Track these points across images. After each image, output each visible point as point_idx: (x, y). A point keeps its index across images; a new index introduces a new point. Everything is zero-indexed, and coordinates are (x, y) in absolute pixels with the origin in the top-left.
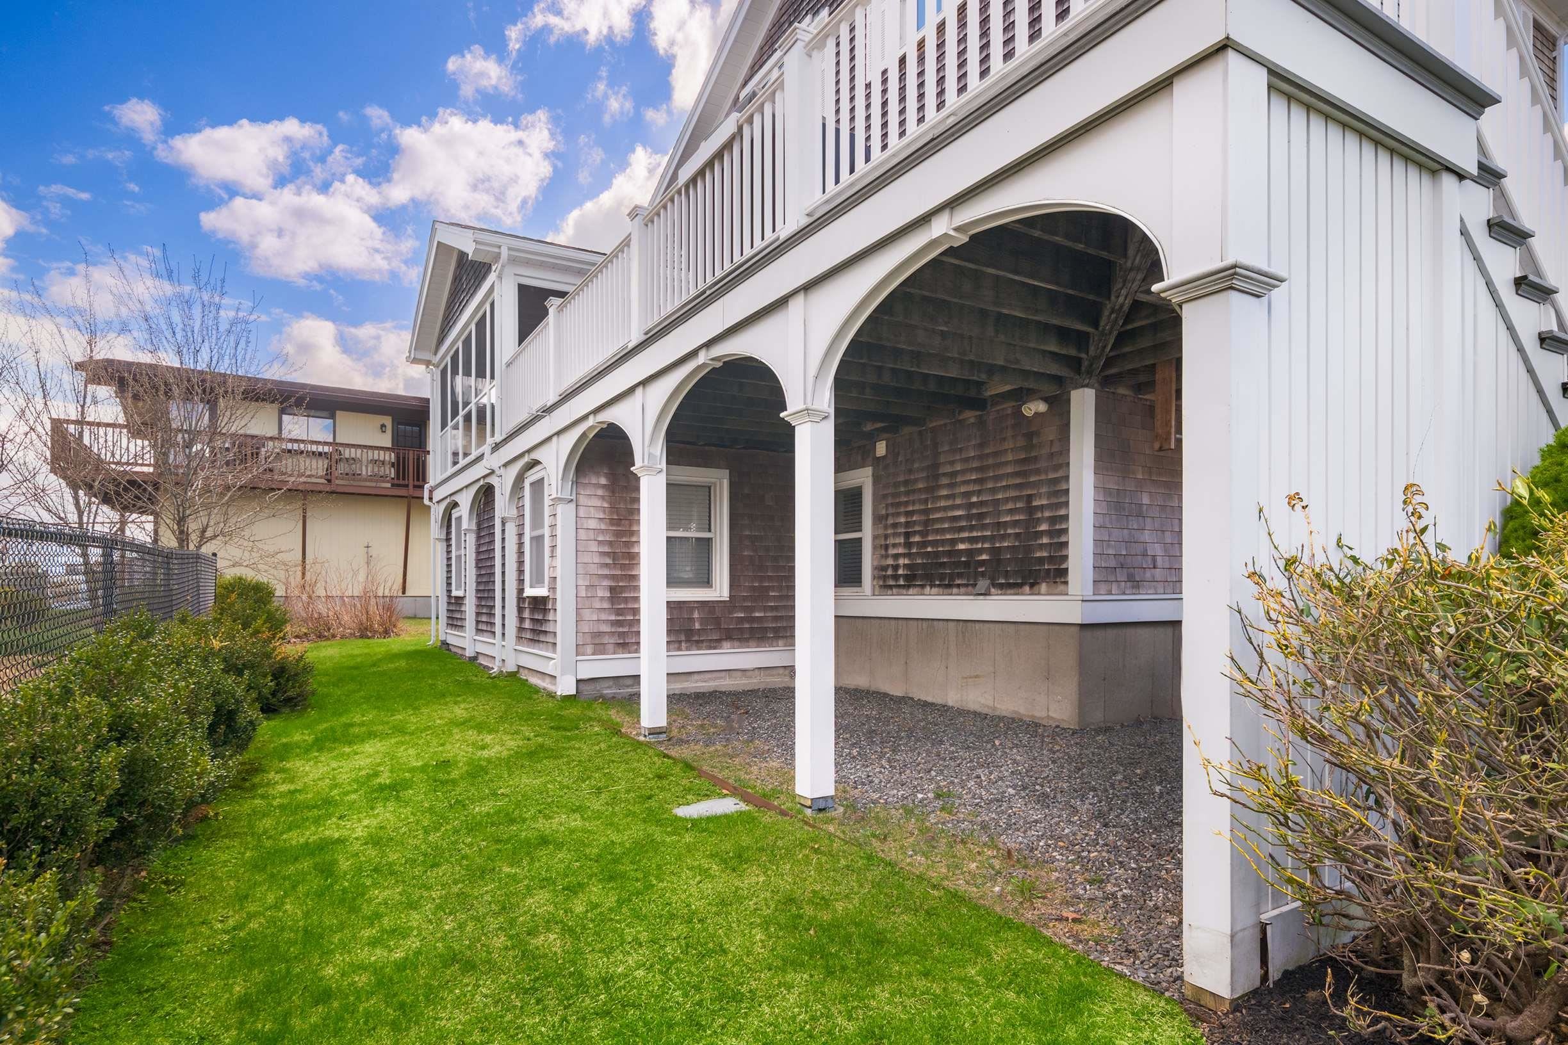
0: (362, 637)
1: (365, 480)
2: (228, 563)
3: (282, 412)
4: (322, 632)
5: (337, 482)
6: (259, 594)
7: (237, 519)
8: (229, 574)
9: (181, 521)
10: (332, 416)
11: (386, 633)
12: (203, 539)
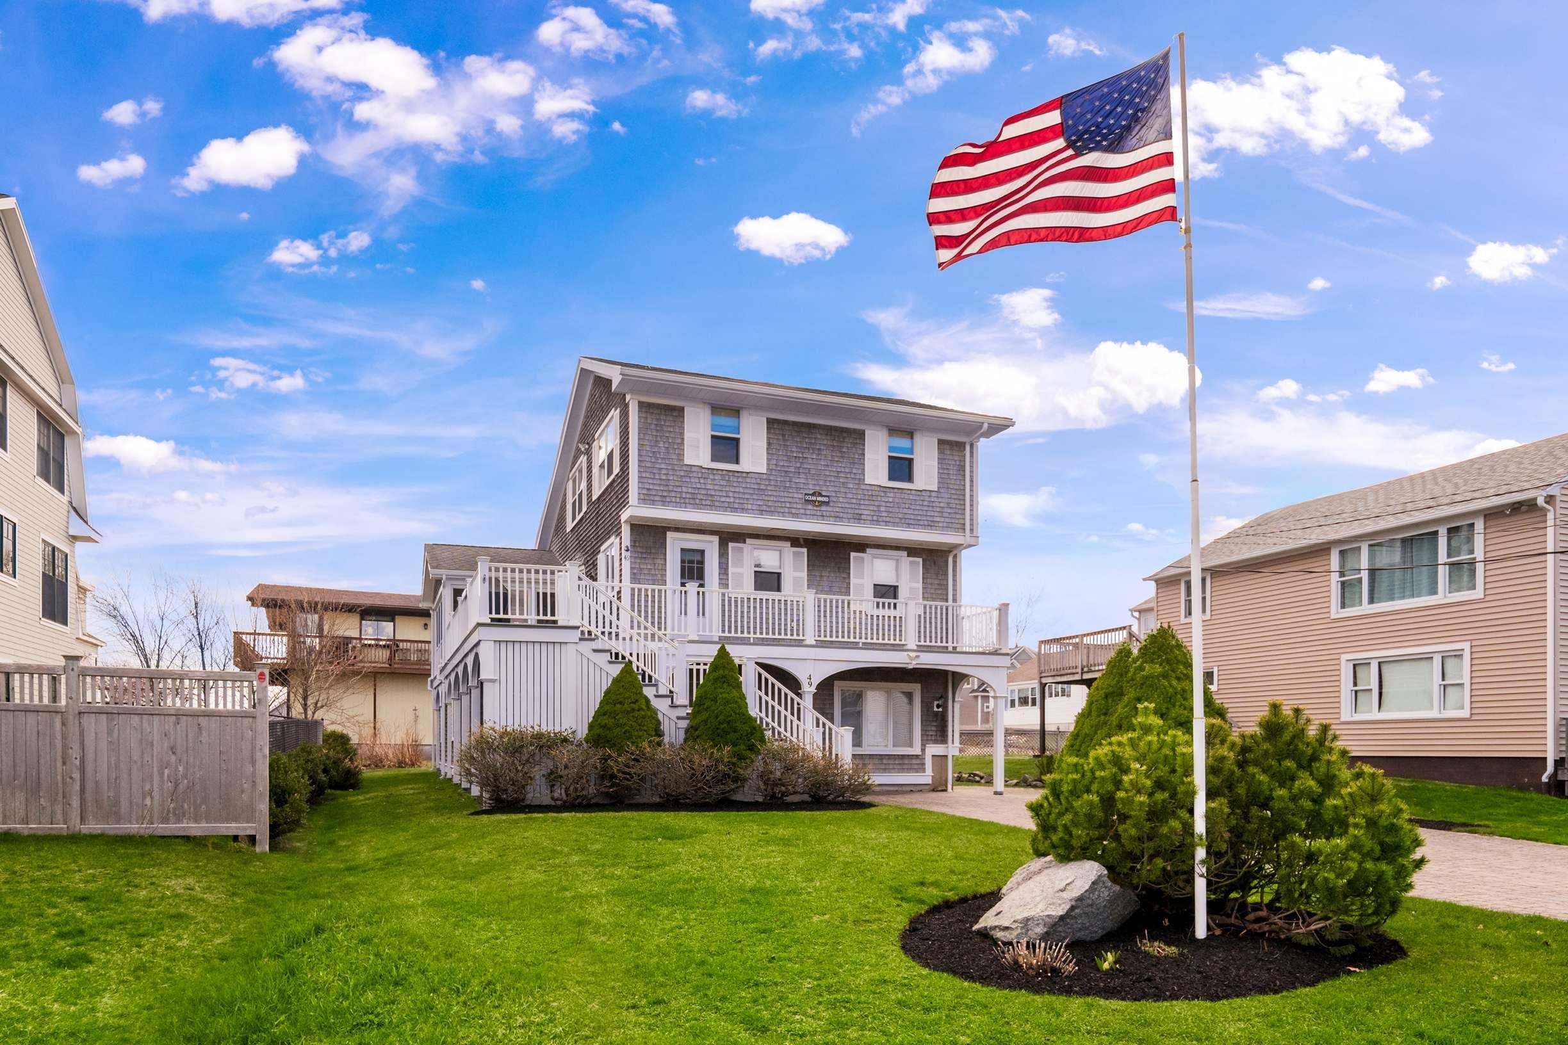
0: (399, 767)
1: (412, 664)
2: (329, 722)
3: (362, 619)
4: (378, 763)
5: (396, 666)
6: (342, 739)
7: (334, 694)
8: (330, 728)
9: (305, 698)
10: (393, 620)
11: (413, 765)
12: (316, 708)
